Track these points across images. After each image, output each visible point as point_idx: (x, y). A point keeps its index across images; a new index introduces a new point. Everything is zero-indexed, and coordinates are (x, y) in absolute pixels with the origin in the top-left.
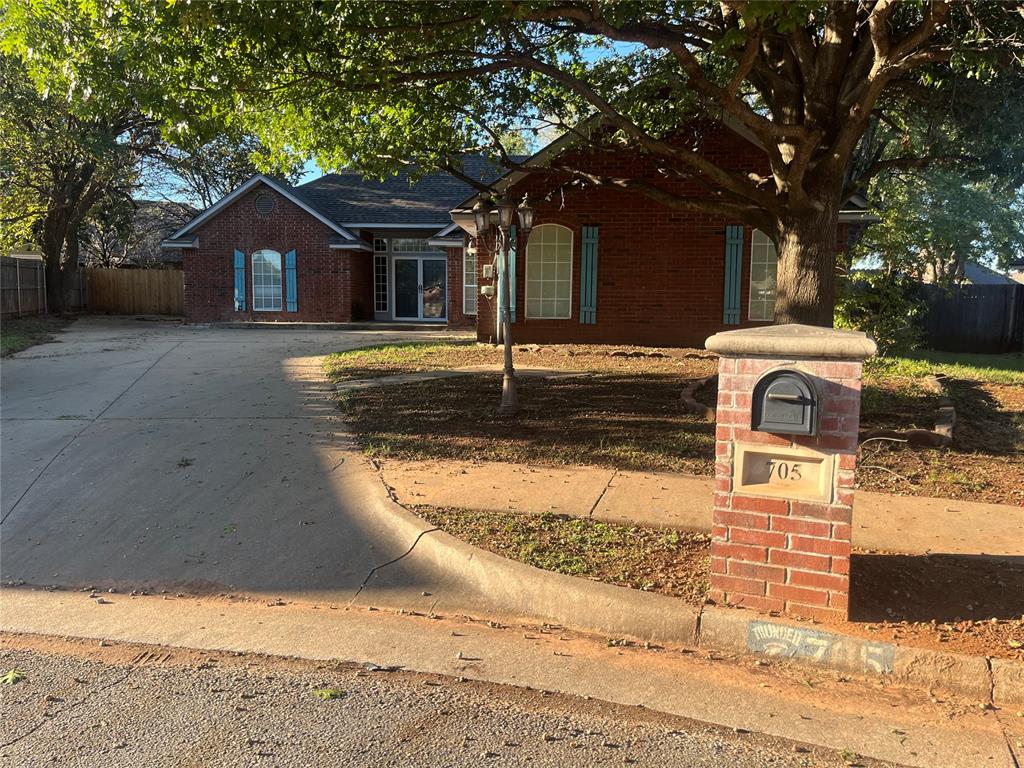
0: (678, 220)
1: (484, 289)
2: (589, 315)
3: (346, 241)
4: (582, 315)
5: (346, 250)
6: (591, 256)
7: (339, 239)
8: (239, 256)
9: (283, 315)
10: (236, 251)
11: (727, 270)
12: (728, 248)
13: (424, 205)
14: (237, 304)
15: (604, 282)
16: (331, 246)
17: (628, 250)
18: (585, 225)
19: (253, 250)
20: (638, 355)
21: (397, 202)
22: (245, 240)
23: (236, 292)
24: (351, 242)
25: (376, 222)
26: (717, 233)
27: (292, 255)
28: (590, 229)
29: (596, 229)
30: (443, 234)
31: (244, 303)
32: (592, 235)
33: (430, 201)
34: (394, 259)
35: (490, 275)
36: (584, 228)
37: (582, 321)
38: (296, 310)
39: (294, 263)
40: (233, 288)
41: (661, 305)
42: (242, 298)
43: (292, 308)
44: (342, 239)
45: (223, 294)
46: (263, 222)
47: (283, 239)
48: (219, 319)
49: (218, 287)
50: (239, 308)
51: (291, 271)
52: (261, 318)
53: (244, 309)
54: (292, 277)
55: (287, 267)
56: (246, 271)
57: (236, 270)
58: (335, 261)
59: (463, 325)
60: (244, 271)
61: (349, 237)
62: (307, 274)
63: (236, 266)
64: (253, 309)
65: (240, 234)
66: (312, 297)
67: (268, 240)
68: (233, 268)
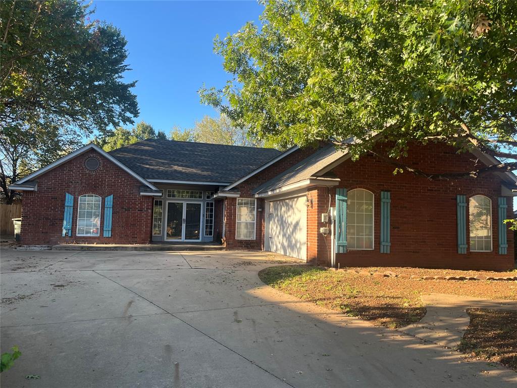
0: (432, 190)
1: (322, 230)
2: (386, 247)
3: (152, 191)
4: (382, 247)
5: (149, 197)
6: (386, 210)
7: (147, 189)
8: (69, 198)
9: (100, 239)
10: (67, 194)
11: (459, 222)
12: (458, 207)
13: (194, 171)
14: (64, 232)
15: (394, 227)
16: (141, 194)
17: (406, 207)
18: (383, 190)
19: (80, 194)
20: (462, 279)
21: (176, 167)
22: (75, 187)
23: (65, 222)
24: (156, 191)
25: (167, 179)
26: (452, 199)
27: (110, 200)
28: (386, 193)
29: (389, 193)
30: (227, 189)
31: (70, 231)
32: (386, 197)
33: (196, 168)
34: (167, 202)
35: (327, 221)
36: (382, 193)
37: (382, 251)
38: (110, 236)
39: (112, 204)
40: (62, 220)
41: (425, 242)
42: (69, 227)
43: (107, 234)
44: (149, 189)
45: (53, 225)
46: (90, 175)
47: (104, 187)
48: (48, 242)
49: (50, 219)
50: (66, 235)
51: (109, 209)
52: (83, 241)
53: (70, 235)
54: (109, 213)
55: (106, 206)
56: (73, 209)
57: (66, 208)
58: (141, 203)
59: (235, 246)
60: (72, 208)
61: (154, 188)
62: (120, 211)
63: (66, 204)
64: (77, 235)
65: (72, 182)
66: (123, 227)
67: (93, 188)
68: (63, 206)
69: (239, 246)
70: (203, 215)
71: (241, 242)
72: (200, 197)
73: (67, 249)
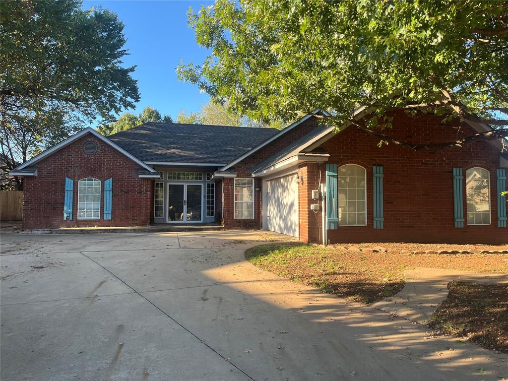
0: (427, 164)
1: (312, 207)
2: (379, 223)
3: (150, 173)
4: (375, 223)
5: (148, 179)
6: (378, 185)
7: (145, 171)
8: (69, 183)
9: (101, 222)
10: (66, 178)
11: (455, 195)
12: (455, 180)
14: (65, 215)
15: (387, 202)
16: (140, 176)
17: (400, 182)
18: (375, 165)
19: (79, 178)
22: (74, 172)
23: (65, 208)
24: (154, 174)
25: (166, 161)
26: (447, 172)
27: (109, 183)
28: (378, 167)
29: (382, 168)
30: (224, 169)
31: (71, 215)
32: (378, 172)
34: (168, 184)
35: (317, 197)
36: (374, 167)
37: (375, 227)
38: (110, 219)
39: (111, 187)
40: (63, 204)
41: (420, 216)
42: (70, 210)
43: (108, 217)
44: (147, 172)
45: (54, 209)
46: (89, 160)
47: (103, 171)
48: (50, 226)
49: (51, 203)
50: (67, 218)
51: (108, 192)
52: (84, 224)
53: (71, 219)
54: (108, 196)
55: (105, 190)
56: (73, 193)
57: (66, 192)
58: (140, 186)
59: (234, 226)
60: (72, 192)
61: (152, 171)
62: (120, 194)
63: (66, 189)
64: (78, 218)
65: (71, 167)
66: (122, 209)
67: (92, 171)
68: (63, 190)
69: (238, 226)
70: (204, 196)
71: (239, 221)
72: (201, 178)
73: (67, 232)
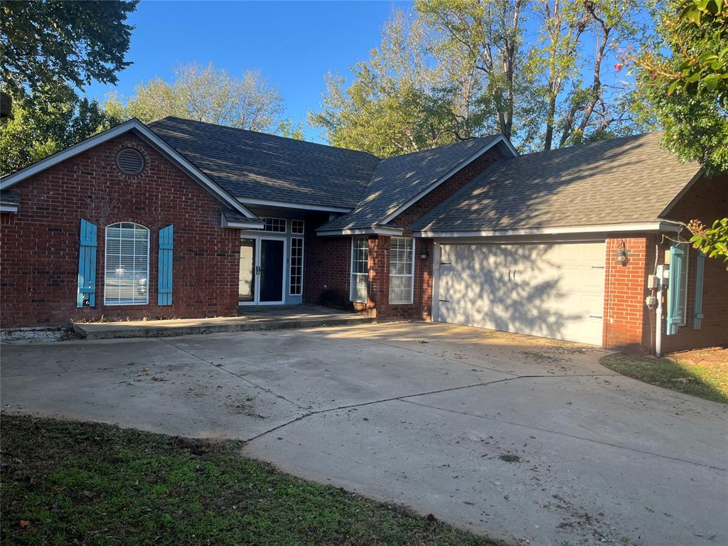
8: (88, 230)
9: (153, 310)
10: (83, 221)
14: (81, 298)
16: (229, 224)
19: (108, 222)
22: (97, 208)
23: (81, 280)
27: (167, 234)
31: (93, 297)
38: (170, 303)
39: (171, 241)
40: (75, 274)
42: (91, 288)
43: (165, 300)
44: (239, 216)
45: (56, 284)
46: (128, 186)
47: (155, 210)
48: (47, 320)
49: (48, 272)
50: (84, 304)
51: (166, 252)
52: (118, 315)
53: (93, 304)
54: (166, 259)
55: (161, 247)
56: (97, 251)
57: (82, 250)
58: (222, 242)
59: (389, 315)
60: (94, 251)
61: (248, 215)
62: (187, 257)
63: (83, 242)
64: (105, 304)
65: (90, 197)
66: (191, 285)
67: (133, 210)
68: (76, 245)
69: (393, 316)
71: (396, 307)
72: (283, 230)
